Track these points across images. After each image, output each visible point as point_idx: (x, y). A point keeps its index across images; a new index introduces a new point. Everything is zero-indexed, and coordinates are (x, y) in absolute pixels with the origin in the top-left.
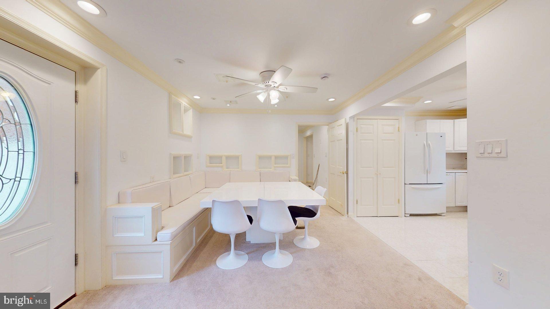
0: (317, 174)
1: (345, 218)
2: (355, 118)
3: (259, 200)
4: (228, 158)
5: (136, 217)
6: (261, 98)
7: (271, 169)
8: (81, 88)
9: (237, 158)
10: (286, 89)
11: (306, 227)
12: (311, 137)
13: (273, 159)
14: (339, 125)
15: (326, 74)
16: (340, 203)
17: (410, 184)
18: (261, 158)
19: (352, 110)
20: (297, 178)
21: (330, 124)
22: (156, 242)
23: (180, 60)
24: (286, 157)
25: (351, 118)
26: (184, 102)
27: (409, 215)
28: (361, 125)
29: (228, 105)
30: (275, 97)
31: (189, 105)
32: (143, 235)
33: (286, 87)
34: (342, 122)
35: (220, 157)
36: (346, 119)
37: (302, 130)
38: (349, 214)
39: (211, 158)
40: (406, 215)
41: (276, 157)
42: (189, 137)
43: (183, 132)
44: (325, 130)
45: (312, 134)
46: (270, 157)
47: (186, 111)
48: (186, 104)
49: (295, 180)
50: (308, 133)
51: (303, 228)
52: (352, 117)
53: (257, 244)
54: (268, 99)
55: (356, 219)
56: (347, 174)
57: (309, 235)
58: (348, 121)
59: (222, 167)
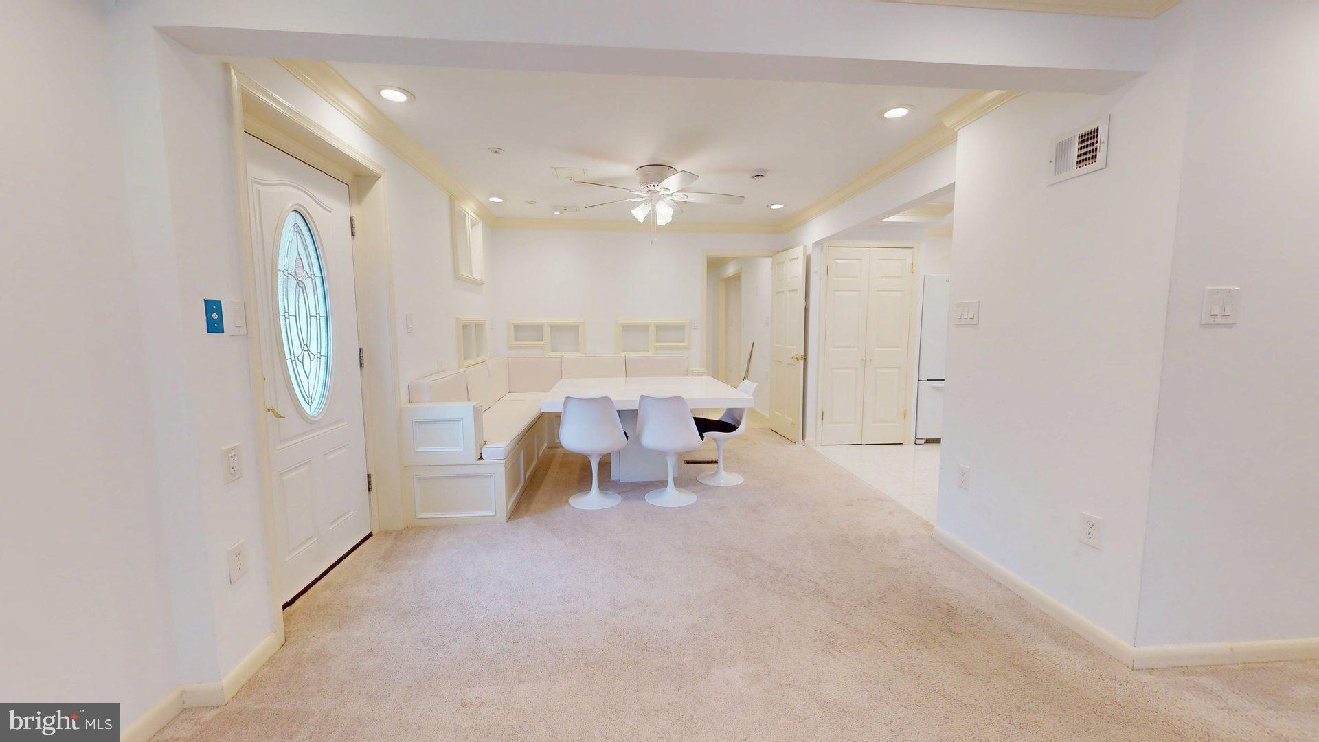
0: (749, 365)
1: (799, 446)
2: (826, 245)
3: (642, 397)
4: (555, 328)
5: (449, 422)
6: (640, 214)
7: (649, 353)
8: (357, 212)
9: (574, 328)
10: (686, 197)
11: (721, 462)
12: (737, 278)
13: (653, 329)
14: (793, 259)
15: (761, 170)
16: (791, 419)
17: (928, 380)
18: (626, 328)
19: (816, 230)
20: (704, 370)
21: (778, 252)
22: (481, 461)
23: (496, 150)
24: (680, 328)
25: (816, 244)
26: (469, 209)
27: (923, 441)
28: (838, 259)
29: (557, 213)
30: (665, 214)
31: (477, 215)
32: (462, 449)
33: (687, 194)
34: (798, 252)
35: (538, 328)
36: (805, 247)
37: (715, 265)
38: (806, 439)
39: (518, 328)
40: (918, 441)
41: (660, 328)
42: (478, 284)
43: (472, 275)
44: (767, 263)
45: (740, 273)
46: (645, 328)
47: (473, 226)
48: (474, 216)
49: (701, 375)
50: (731, 270)
51: (716, 462)
52: (819, 244)
53: (632, 483)
54: (652, 216)
55: (819, 449)
56: (805, 360)
57: (726, 470)
58: (810, 251)
59: (542, 348)
